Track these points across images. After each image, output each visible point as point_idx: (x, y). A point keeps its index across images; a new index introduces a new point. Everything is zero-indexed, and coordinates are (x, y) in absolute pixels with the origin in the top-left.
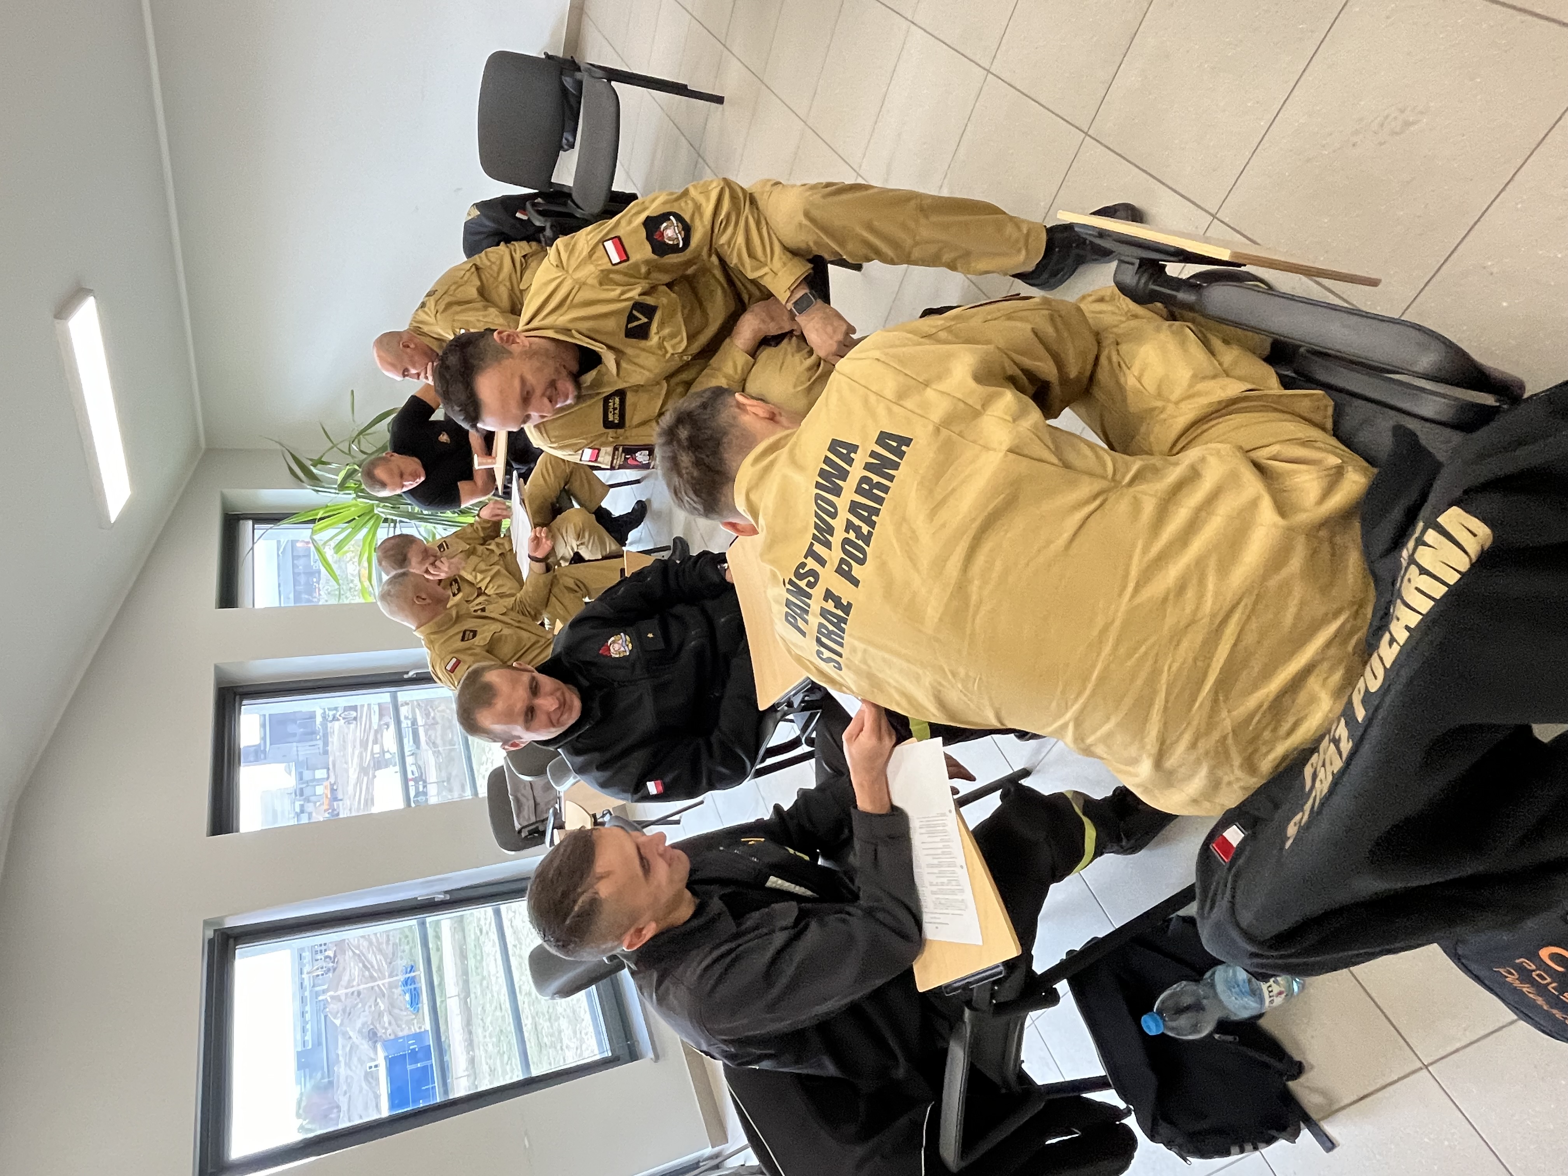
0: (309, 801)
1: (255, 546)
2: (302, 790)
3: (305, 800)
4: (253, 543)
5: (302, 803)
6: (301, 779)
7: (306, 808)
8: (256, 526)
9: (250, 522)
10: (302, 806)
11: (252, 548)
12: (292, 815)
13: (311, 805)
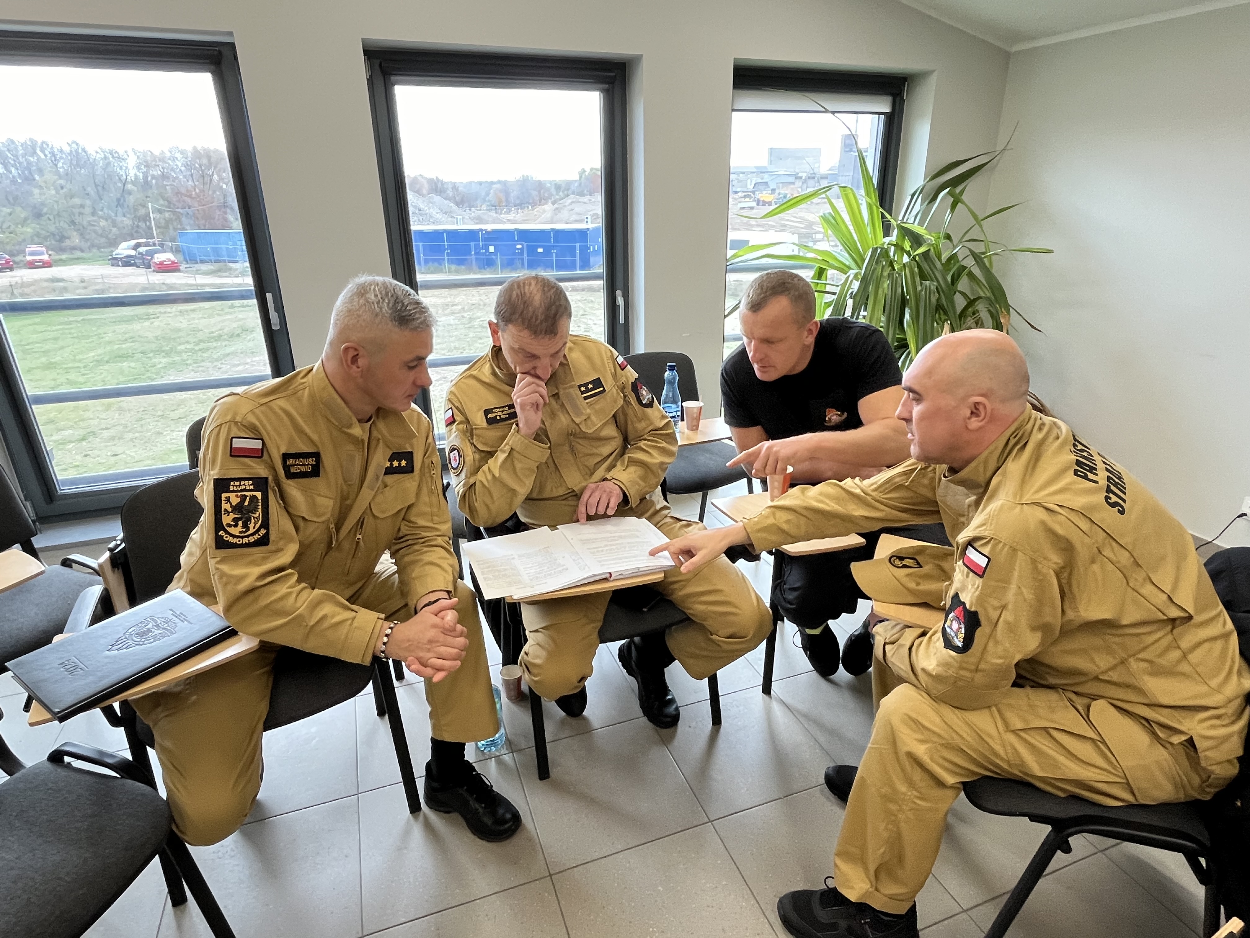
0: (803, 183)
1: (831, 115)
2: (814, 178)
3: (805, 180)
4: (833, 113)
5: (803, 178)
6: (822, 178)
7: (798, 180)
8: (882, 117)
9: (887, 109)
10: (801, 178)
11: (826, 111)
12: (797, 171)
13: (801, 183)
